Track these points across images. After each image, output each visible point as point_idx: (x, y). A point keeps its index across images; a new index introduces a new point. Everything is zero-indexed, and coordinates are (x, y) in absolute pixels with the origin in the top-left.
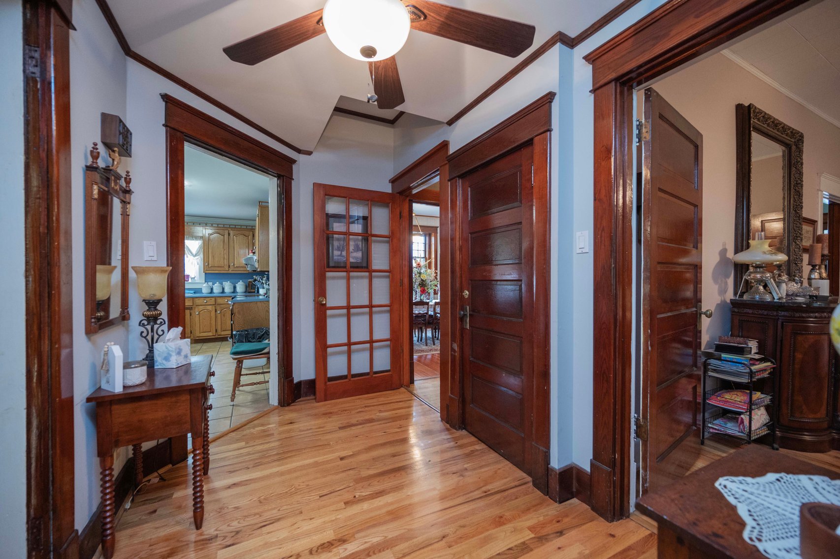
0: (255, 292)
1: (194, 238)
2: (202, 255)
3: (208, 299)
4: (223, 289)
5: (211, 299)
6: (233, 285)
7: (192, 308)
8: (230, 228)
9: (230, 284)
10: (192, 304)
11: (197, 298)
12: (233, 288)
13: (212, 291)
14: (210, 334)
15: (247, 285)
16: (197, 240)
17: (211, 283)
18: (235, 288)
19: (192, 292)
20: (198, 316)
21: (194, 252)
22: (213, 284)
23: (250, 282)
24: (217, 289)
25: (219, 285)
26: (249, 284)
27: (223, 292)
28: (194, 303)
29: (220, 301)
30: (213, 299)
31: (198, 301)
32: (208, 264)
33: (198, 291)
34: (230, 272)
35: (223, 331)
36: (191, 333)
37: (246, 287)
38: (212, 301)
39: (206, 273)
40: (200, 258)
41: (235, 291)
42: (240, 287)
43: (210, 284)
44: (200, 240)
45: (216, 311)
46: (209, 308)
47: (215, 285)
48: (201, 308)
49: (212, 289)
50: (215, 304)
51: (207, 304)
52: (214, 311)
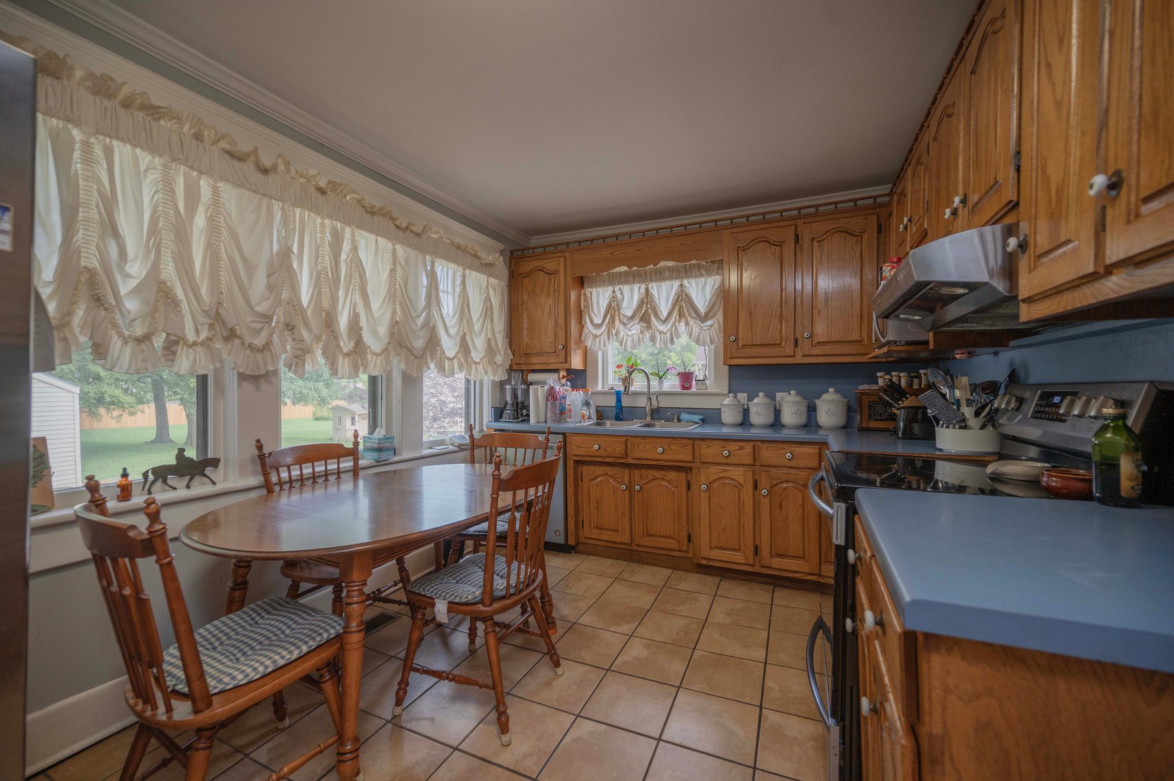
0: (895, 432)
1: (703, 272)
2: (720, 316)
3: (734, 447)
4: (777, 413)
5: (741, 448)
6: (805, 404)
7: (691, 468)
8: (799, 217)
9: (799, 399)
10: (691, 459)
11: (702, 439)
12: (804, 409)
13: (745, 422)
14: (738, 557)
15: (855, 405)
16: (711, 275)
17: (745, 395)
18: (812, 409)
19: (697, 418)
20: (704, 496)
21: (702, 307)
22: (750, 399)
23: (863, 393)
24: (759, 412)
25: (767, 400)
26: (860, 401)
27: (776, 424)
28: (697, 455)
29: (768, 454)
30: (748, 448)
31: (708, 451)
32: (736, 340)
33: (710, 417)
34: (799, 359)
35: (778, 555)
36: (689, 540)
37: (849, 409)
38: (746, 453)
39: (730, 366)
40: (716, 325)
41: (811, 423)
42: (829, 409)
43: (743, 397)
44: (717, 274)
45: (756, 488)
46: (737, 474)
47: (756, 400)
48: (714, 472)
49: (746, 412)
50: (755, 463)
51: (729, 461)
52: (750, 486)
